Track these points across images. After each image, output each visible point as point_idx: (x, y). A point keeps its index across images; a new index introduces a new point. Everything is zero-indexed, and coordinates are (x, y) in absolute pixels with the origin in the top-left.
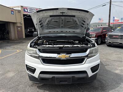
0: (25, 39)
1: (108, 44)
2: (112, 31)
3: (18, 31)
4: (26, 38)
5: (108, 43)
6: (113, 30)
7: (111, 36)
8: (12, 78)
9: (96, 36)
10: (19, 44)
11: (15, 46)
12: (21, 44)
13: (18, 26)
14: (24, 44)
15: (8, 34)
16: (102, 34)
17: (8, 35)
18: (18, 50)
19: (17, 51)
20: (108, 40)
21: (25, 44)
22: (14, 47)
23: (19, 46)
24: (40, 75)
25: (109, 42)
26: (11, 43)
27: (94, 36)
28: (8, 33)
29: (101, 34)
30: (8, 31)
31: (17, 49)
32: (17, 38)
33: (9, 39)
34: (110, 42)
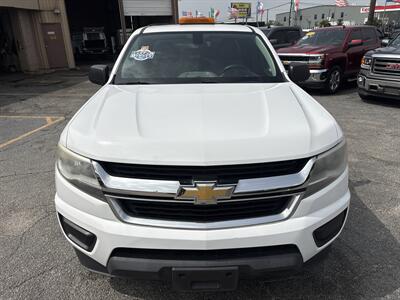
0: (75, 70)
1: (366, 94)
2: (385, 45)
3: (47, 40)
4: (76, 65)
5: (367, 88)
6: (386, 41)
7: (380, 66)
8: (23, 239)
9: (323, 63)
10: (56, 93)
11: (42, 101)
12: (59, 93)
13: (47, 22)
14: (70, 91)
15: (16, 53)
16: (345, 55)
17: (14, 55)
18: (48, 119)
19: (45, 122)
20: (368, 79)
21: (74, 90)
22: (36, 106)
23: (52, 102)
24: (115, 258)
25: (372, 87)
26: (26, 86)
27: (318, 61)
28: (15, 48)
29: (341, 55)
30: (14, 41)
31: (47, 111)
32: (47, 66)
33: (19, 72)
34: (375, 87)
